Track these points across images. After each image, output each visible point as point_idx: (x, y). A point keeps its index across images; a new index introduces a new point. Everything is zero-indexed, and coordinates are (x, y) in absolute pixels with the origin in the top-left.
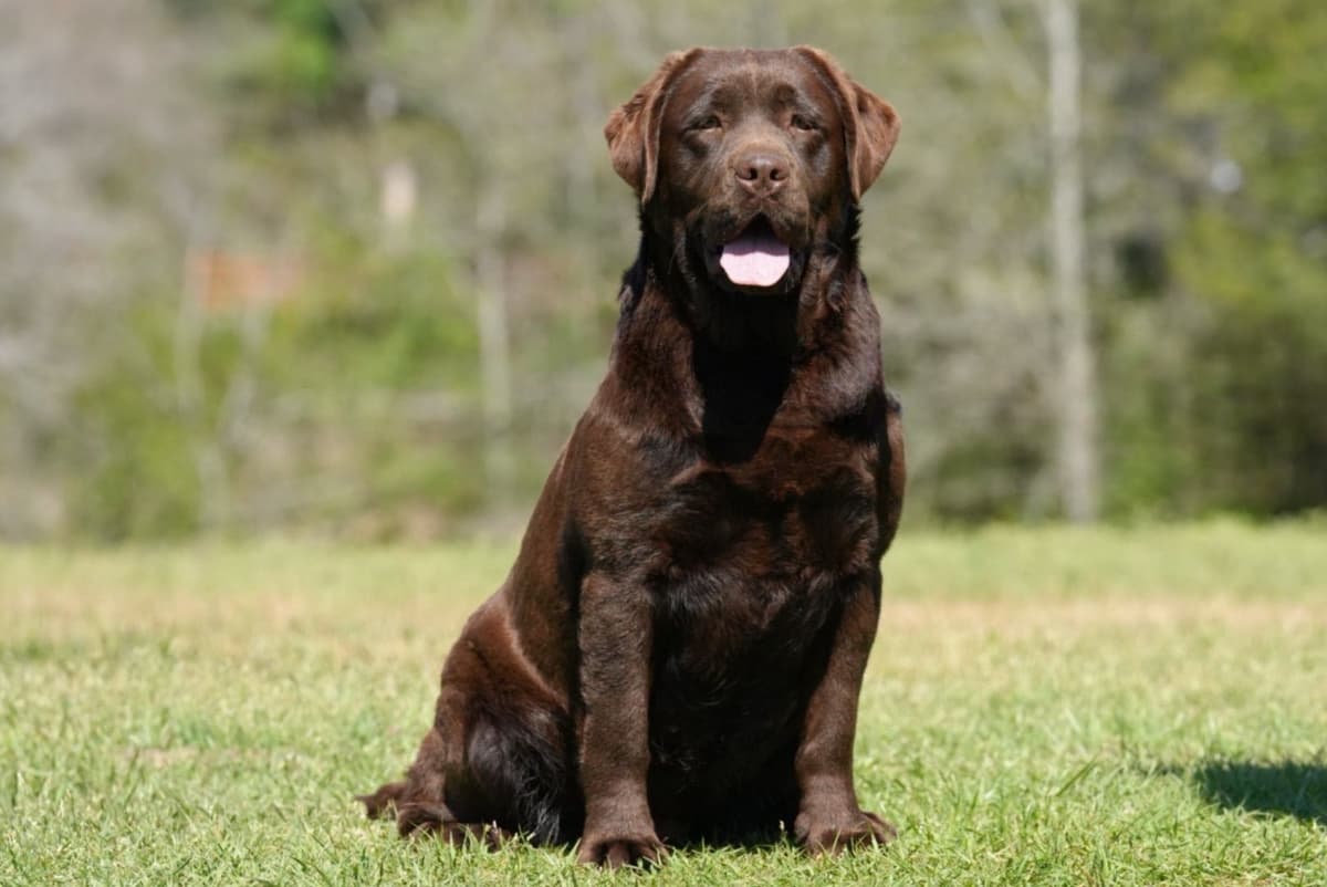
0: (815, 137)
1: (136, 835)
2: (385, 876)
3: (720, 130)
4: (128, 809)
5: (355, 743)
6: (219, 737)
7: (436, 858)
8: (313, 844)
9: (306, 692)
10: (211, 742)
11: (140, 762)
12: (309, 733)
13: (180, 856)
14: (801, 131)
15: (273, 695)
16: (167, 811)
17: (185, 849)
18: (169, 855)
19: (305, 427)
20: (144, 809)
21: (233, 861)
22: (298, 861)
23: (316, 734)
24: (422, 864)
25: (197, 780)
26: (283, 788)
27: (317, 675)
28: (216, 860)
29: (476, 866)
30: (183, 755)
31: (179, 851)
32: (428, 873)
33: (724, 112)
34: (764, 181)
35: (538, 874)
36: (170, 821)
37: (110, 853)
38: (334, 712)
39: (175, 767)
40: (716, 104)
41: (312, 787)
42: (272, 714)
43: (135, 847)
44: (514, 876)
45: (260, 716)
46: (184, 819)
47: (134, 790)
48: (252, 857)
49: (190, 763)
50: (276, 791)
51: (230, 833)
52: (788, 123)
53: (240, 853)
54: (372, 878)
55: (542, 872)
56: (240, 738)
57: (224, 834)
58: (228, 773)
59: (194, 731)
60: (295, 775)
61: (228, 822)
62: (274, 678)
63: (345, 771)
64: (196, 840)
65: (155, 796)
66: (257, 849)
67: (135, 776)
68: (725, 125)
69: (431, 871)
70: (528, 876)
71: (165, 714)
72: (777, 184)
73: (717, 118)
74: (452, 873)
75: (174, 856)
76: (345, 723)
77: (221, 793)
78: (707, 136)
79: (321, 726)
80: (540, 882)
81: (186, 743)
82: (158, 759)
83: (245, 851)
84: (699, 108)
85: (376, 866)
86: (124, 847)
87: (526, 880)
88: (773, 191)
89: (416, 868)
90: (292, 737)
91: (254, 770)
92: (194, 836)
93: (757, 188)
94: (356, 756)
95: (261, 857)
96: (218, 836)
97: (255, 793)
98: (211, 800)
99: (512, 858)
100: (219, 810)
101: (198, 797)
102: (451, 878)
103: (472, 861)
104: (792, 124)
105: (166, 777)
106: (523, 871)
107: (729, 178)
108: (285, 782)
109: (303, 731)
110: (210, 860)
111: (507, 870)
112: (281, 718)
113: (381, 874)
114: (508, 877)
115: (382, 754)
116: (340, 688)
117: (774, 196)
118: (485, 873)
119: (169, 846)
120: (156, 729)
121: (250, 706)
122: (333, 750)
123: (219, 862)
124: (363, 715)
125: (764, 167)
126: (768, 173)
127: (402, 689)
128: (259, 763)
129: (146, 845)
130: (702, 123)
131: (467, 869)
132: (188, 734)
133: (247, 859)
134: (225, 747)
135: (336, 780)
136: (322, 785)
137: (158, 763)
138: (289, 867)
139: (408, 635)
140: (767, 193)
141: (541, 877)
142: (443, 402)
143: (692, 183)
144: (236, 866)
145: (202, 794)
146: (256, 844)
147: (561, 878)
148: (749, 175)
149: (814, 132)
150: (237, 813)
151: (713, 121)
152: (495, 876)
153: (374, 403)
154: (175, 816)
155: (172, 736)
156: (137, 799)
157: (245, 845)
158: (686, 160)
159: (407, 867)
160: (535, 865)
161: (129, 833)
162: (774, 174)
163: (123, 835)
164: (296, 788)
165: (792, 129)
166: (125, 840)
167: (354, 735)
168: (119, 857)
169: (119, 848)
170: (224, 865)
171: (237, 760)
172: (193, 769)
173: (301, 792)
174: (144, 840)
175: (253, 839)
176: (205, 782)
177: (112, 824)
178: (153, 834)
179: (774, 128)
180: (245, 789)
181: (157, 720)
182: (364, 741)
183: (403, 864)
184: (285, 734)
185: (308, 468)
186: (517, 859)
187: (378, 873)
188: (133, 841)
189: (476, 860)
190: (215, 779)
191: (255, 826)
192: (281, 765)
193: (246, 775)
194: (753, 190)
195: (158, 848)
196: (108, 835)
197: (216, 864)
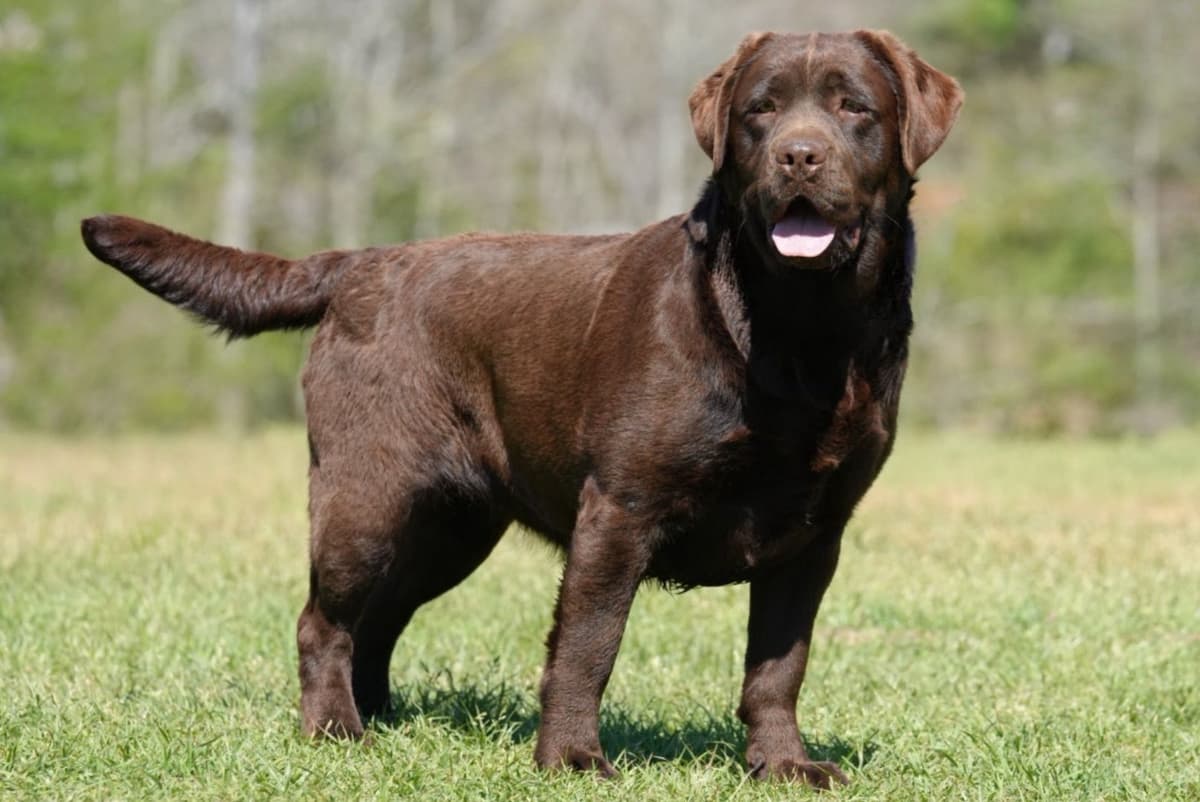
0: (865, 120)
1: (832, 706)
2: (1042, 748)
3: (774, 114)
4: (827, 682)
5: (1017, 628)
6: (903, 620)
7: (1086, 734)
8: (981, 717)
9: (976, 582)
10: (896, 623)
11: (836, 640)
12: (979, 617)
13: (869, 726)
14: (852, 115)
15: (949, 585)
16: (858, 686)
17: (873, 720)
18: (860, 724)
19: (982, 330)
20: (839, 683)
21: (913, 731)
22: (968, 735)
23: (984, 619)
24: (1074, 739)
25: (884, 658)
26: (956, 665)
27: (986, 567)
28: (899, 730)
29: (1120, 741)
30: (873, 633)
31: (868, 722)
32: (1079, 748)
33: (778, 98)
34: (800, 165)
35: (1174, 750)
36: (861, 695)
37: (810, 722)
38: (1001, 598)
39: (866, 645)
40: (772, 90)
41: (982, 666)
42: (949, 600)
43: (831, 716)
44: (1154, 751)
45: (938, 602)
46: (872, 692)
47: (831, 665)
48: (930, 729)
49: (878, 642)
50: (950, 669)
51: (911, 706)
52: (836, 107)
53: (919, 725)
54: (1032, 750)
55: (1177, 749)
56: (921, 620)
57: (906, 707)
58: (911, 652)
59: (882, 613)
60: (967, 655)
61: (910, 697)
62: (951, 568)
63: (1009, 653)
64: (882, 712)
65: (848, 671)
66: (934, 721)
67: (832, 653)
68: (778, 109)
69: (1082, 745)
70: (1166, 752)
71: (858, 598)
72: (814, 168)
73: (771, 102)
74: (1100, 748)
75: (864, 726)
76: (1011, 609)
77: (904, 669)
78: (763, 119)
79: (991, 613)
80: (1176, 758)
81: (876, 623)
82: (852, 637)
83: (924, 723)
84: (758, 91)
85: (1035, 740)
86: (823, 716)
87: (1164, 755)
88: (809, 175)
89: (1069, 743)
90: (965, 621)
91: (931, 649)
92: (881, 707)
93: (793, 172)
94: (1020, 640)
95: (937, 728)
96: (901, 708)
97: (932, 671)
98: (895, 676)
99: (1151, 736)
100: (902, 685)
101: (883, 673)
102: (1099, 752)
103: (1118, 737)
104: (842, 107)
105: (857, 653)
106: (1162, 747)
107: (772, 160)
108: (957, 660)
109: (973, 616)
110: (894, 729)
111: (1147, 746)
112: (956, 603)
113: (1039, 746)
114: (1149, 752)
115: (1040, 638)
116: (1006, 578)
117: (813, 179)
118: (1129, 748)
119: (859, 718)
120: (851, 611)
121: (929, 593)
122: (1000, 633)
123: (902, 733)
124: (1026, 604)
125: (801, 152)
126: (804, 158)
127: (1059, 579)
128: (937, 643)
129: (841, 715)
130: (758, 106)
131: (1113, 745)
132: (877, 616)
133: (926, 730)
134: (907, 627)
135: (1002, 660)
136: (990, 664)
137: (851, 642)
138: (961, 737)
139: (1065, 528)
140: (804, 178)
141: (1177, 753)
142: (1104, 307)
143: (751, 163)
144: (916, 736)
145: (888, 670)
146: (933, 717)
147: (1194, 755)
148: (786, 160)
149: (863, 115)
150: (918, 688)
151: (768, 106)
152: (1136, 751)
153: (1041, 309)
154: (866, 689)
155: (864, 618)
156: (833, 673)
157: (923, 718)
158: (747, 141)
159: (1061, 741)
160: (1173, 742)
161: (826, 704)
162: (810, 159)
163: (822, 706)
164: (968, 667)
165: (842, 113)
166: (822, 710)
167: (1018, 620)
168: (818, 725)
169: (819, 717)
170: (907, 735)
171: (917, 640)
172: (881, 647)
173: (972, 671)
174: (839, 711)
175: (931, 712)
176: (891, 659)
177: (813, 695)
178: (847, 706)
179: (822, 112)
180: (924, 666)
181: (851, 603)
182: (1025, 626)
183: (1058, 740)
184: (959, 618)
185: (983, 364)
186: (1156, 736)
187: (1037, 746)
188: (830, 710)
189: (1121, 737)
190: (899, 658)
191: (933, 702)
192: (955, 646)
193: (925, 653)
194: (791, 175)
195: (851, 718)
196: (808, 704)
197: (899, 734)
